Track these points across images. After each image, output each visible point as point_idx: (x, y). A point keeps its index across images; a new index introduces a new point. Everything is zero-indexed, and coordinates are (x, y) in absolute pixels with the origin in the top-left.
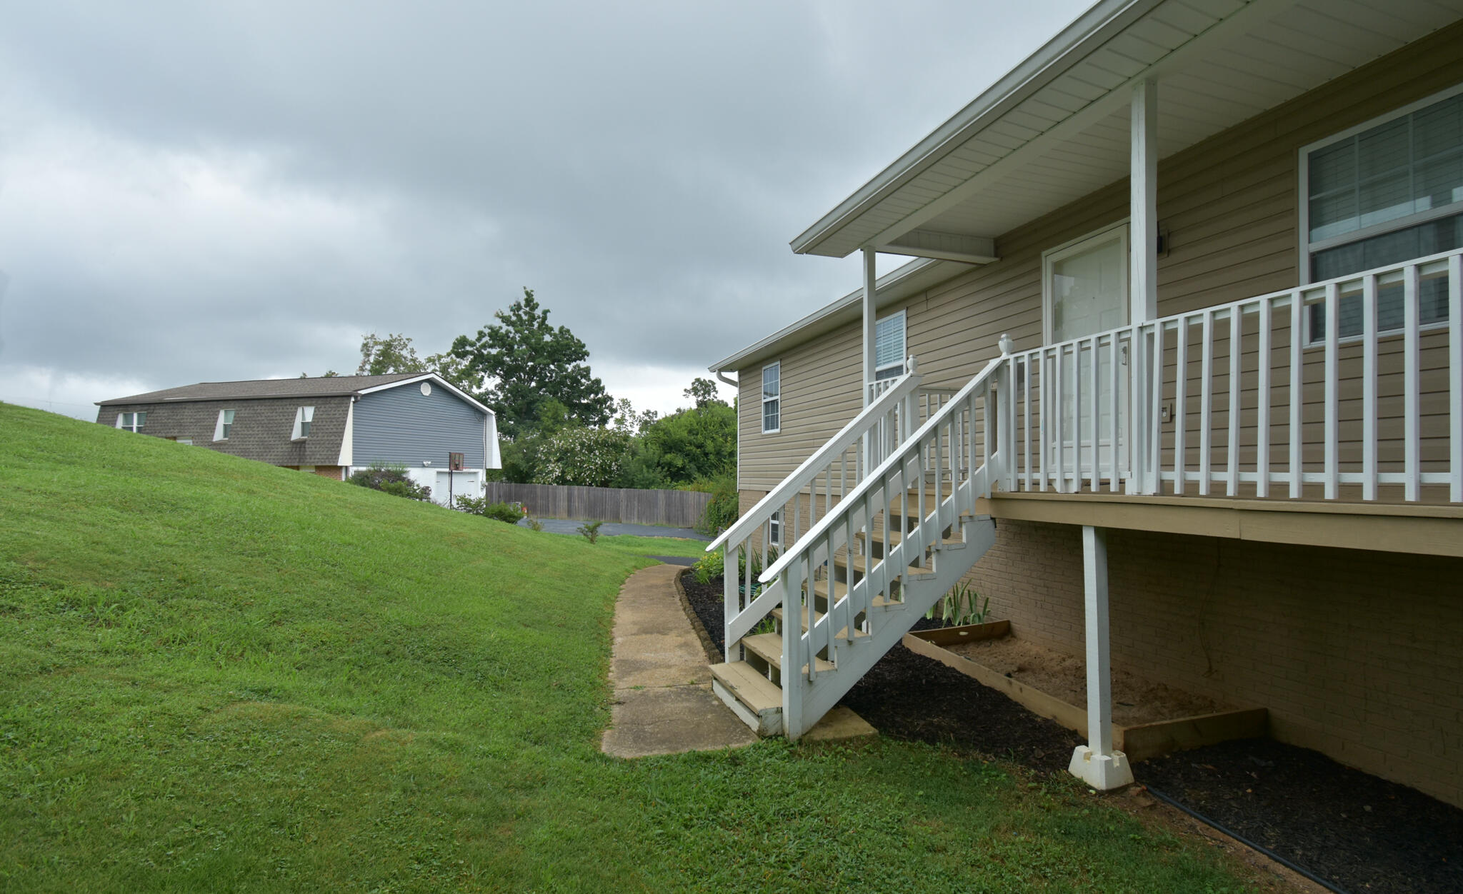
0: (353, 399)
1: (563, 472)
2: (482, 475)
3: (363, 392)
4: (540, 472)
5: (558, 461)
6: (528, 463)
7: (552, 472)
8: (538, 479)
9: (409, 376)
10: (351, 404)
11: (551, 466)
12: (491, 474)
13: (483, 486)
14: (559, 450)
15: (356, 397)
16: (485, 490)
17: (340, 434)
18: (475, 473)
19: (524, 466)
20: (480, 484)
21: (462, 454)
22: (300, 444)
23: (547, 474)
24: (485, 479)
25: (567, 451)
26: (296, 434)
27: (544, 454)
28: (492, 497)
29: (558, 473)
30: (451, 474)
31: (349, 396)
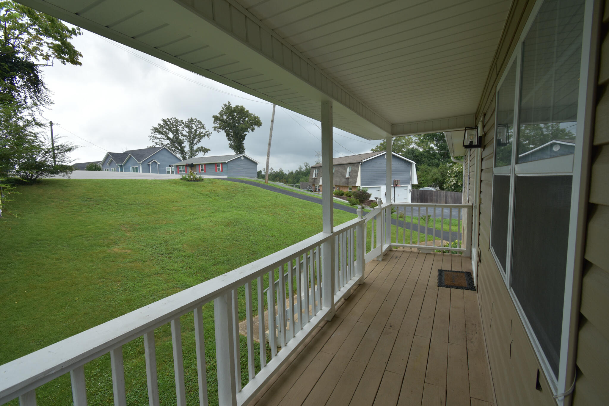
0: (360, 164)
1: (457, 182)
2: (410, 187)
3: (363, 161)
4: (447, 181)
5: (455, 177)
6: (443, 177)
7: (452, 181)
8: (446, 184)
9: (381, 152)
10: (360, 165)
11: (451, 179)
12: (413, 186)
13: (410, 191)
14: (456, 172)
15: (361, 163)
16: (411, 192)
17: (357, 175)
18: (407, 186)
19: (441, 179)
20: (409, 191)
21: (399, 180)
22: (348, 179)
23: (450, 182)
24: (411, 189)
25: (459, 172)
26: (347, 176)
27: (450, 174)
28: (414, 195)
29: (454, 182)
30: (394, 187)
31: (359, 163)
